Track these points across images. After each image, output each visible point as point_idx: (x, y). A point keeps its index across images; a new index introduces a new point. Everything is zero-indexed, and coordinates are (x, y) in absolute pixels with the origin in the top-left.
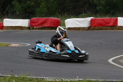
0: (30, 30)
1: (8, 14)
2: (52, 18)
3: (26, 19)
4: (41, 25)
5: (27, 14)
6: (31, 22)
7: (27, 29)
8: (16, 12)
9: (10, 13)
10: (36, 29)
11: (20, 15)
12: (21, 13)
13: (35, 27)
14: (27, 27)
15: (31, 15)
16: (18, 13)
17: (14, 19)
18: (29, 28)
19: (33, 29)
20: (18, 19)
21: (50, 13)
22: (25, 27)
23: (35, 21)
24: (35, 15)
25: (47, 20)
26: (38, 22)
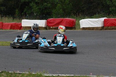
0: (47, 29)
1: (26, 15)
2: (67, 18)
3: (43, 19)
4: (57, 25)
5: (44, 15)
6: (48, 23)
7: (44, 29)
8: (33, 13)
9: (28, 14)
10: (52, 29)
11: (38, 16)
12: (38, 14)
13: (51, 27)
14: (44, 27)
15: (47, 16)
16: (35, 14)
17: (32, 19)
18: (45, 28)
19: (50, 29)
20: (35, 19)
21: (65, 14)
22: (42, 27)
23: (51, 22)
24: (52, 16)
25: (62, 20)
26: (54, 23)
